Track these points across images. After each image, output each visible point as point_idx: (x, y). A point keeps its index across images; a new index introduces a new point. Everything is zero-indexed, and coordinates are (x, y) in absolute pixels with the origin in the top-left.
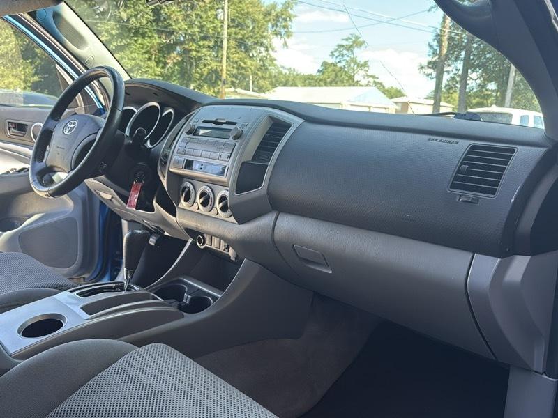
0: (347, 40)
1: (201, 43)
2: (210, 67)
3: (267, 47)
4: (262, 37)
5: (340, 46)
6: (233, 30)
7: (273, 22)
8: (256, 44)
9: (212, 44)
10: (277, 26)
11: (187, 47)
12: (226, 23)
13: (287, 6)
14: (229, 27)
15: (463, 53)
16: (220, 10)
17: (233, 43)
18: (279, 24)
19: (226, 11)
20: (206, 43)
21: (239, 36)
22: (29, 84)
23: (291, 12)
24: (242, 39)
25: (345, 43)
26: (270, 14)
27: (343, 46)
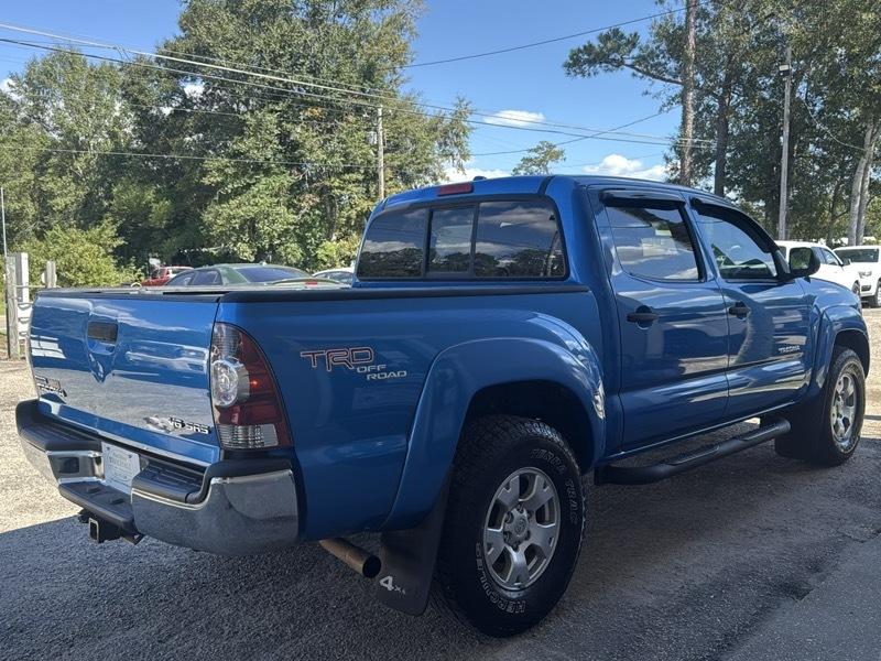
0: (535, 151)
1: (347, 177)
2: (359, 209)
3: (434, 175)
4: (428, 161)
5: (526, 160)
6: (389, 155)
7: (442, 140)
8: (419, 171)
9: (361, 177)
10: (446, 144)
11: (327, 183)
12: (381, 148)
13: (459, 116)
14: (385, 152)
15: (713, 165)
16: (372, 133)
17: (390, 173)
18: (448, 141)
19: (381, 133)
20: (354, 176)
21: (396, 163)
22: (110, 251)
23: (465, 124)
24: (400, 167)
25: (533, 155)
26: (435, 129)
27: (531, 160)
